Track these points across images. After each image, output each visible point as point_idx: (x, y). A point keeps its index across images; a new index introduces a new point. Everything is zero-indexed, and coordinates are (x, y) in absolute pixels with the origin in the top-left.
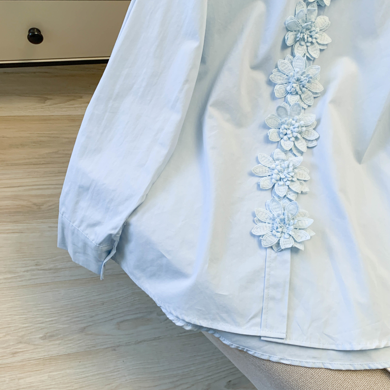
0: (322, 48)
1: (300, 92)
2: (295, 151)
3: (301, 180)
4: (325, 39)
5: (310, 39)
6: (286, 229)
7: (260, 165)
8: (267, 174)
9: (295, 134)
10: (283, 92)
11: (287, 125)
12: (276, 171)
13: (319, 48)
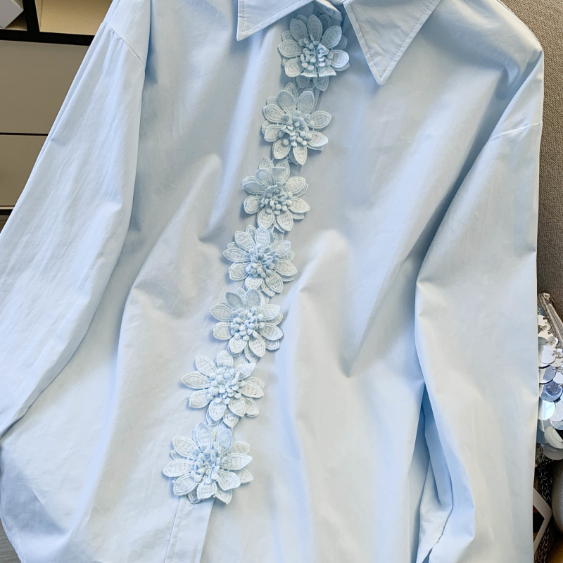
0: (296, 217)
1: (263, 274)
2: (247, 355)
3: (248, 397)
4: (302, 206)
5: (279, 206)
6: (210, 470)
7: (196, 372)
8: (204, 386)
9: (250, 331)
10: (241, 273)
11: (241, 317)
12: (215, 383)
13: (292, 217)
